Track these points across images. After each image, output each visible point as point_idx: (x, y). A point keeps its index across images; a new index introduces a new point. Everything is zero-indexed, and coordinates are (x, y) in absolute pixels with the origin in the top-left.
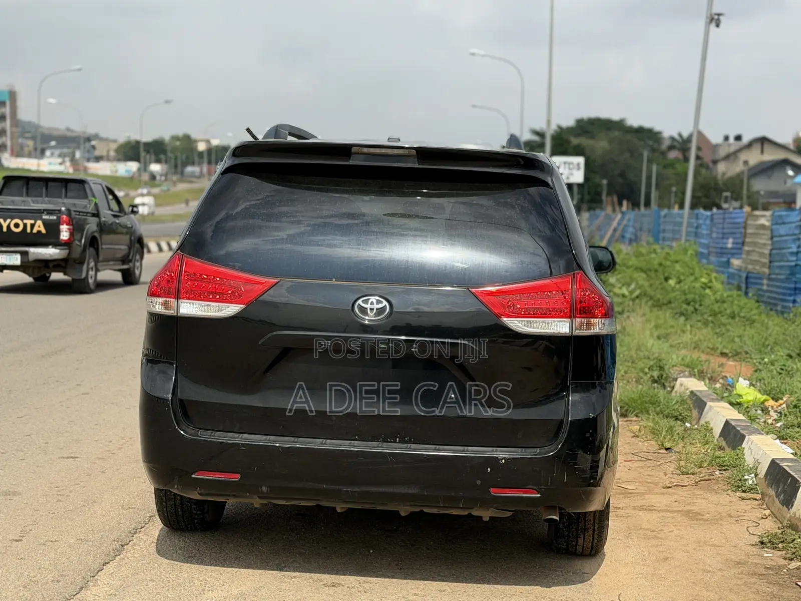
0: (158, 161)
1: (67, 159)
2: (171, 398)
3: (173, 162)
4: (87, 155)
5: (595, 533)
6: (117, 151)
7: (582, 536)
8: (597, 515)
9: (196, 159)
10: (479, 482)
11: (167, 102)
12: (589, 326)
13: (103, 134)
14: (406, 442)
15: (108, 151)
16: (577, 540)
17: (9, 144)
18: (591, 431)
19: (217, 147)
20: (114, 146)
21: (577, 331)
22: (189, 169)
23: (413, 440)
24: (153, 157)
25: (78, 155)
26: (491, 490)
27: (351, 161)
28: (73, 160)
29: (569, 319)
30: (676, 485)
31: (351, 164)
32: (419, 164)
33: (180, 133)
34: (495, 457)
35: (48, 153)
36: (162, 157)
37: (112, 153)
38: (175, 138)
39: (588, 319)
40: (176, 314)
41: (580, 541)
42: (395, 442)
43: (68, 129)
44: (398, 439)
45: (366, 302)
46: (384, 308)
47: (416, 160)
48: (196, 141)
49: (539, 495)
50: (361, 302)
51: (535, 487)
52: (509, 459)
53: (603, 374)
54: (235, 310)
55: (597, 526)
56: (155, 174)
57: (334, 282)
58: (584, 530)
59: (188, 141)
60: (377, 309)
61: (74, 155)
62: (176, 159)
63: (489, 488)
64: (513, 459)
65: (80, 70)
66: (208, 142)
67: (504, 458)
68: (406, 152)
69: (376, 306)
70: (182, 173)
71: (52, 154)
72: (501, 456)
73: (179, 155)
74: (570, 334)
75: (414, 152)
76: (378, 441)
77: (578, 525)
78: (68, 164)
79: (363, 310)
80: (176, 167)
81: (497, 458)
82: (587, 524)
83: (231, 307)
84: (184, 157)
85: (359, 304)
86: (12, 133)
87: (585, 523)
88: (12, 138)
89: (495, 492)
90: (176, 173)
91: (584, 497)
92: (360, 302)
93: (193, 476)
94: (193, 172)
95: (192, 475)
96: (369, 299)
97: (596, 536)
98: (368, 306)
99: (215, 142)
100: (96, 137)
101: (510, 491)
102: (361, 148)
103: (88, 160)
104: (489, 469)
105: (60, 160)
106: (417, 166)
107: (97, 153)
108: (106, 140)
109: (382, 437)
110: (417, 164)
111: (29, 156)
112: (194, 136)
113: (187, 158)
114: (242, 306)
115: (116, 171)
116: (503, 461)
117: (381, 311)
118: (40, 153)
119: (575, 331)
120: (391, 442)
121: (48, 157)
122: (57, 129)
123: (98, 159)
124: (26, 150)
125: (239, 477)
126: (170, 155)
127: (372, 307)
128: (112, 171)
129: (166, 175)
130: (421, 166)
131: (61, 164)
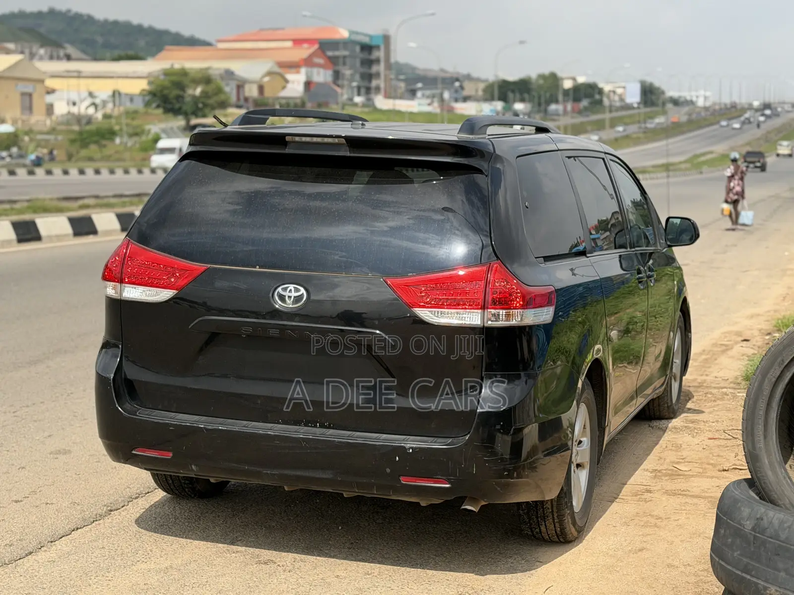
0: (522, 100)
1: (436, 100)
2: (113, 377)
3: (536, 100)
4: (455, 95)
5: (556, 521)
6: (485, 91)
7: (544, 523)
8: (555, 504)
9: (560, 97)
10: (388, 470)
11: (522, 42)
12: (508, 317)
13: (475, 74)
14: (326, 427)
15: (477, 91)
16: (540, 528)
17: (382, 85)
18: (502, 423)
19: (582, 84)
20: (482, 86)
21: (490, 322)
22: (553, 107)
23: (332, 425)
24: (518, 96)
25: (446, 95)
26: (401, 478)
27: (287, 150)
28: (442, 100)
29: (481, 310)
30: (733, 468)
31: (287, 152)
32: (350, 153)
33: (546, 71)
34: (403, 446)
35: (419, 94)
36: (526, 96)
37: (480, 93)
38: (542, 76)
39: (507, 311)
40: (119, 298)
41: (543, 528)
42: (315, 426)
43: (442, 70)
44: (318, 424)
45: (285, 289)
46: (301, 296)
47: (348, 148)
48: (562, 79)
49: (448, 486)
50: (281, 290)
51: (444, 478)
52: (416, 448)
53: (532, 363)
54: (168, 295)
55: (556, 515)
56: (519, 112)
57: (257, 269)
58: (544, 518)
59: (553, 80)
60: (295, 297)
61: (441, 95)
62: (539, 98)
63: (399, 476)
64: (420, 449)
65: (433, 14)
66: (574, 79)
67: (412, 448)
68: (336, 140)
69: (294, 294)
70: (546, 111)
71: (423, 95)
72: (408, 445)
73: (542, 93)
74: (482, 325)
75: (343, 141)
76: (300, 426)
77: (537, 513)
78: (436, 104)
79: (282, 298)
80: (539, 104)
81: (404, 447)
82: (545, 512)
83: (164, 293)
84: (548, 95)
85: (278, 292)
86: (386, 76)
87: (543, 511)
88: (385, 81)
89: (404, 481)
90: (539, 111)
91: (499, 489)
92: (279, 289)
93: (134, 452)
94: (557, 110)
95: (132, 451)
96: (288, 287)
97: (557, 525)
98: (287, 294)
99: (581, 80)
100: (469, 77)
101: (420, 480)
102: (293, 137)
103: (456, 100)
104: (397, 458)
105: (429, 101)
106: (348, 154)
107: (466, 93)
108: (478, 80)
109: (303, 422)
110: (349, 153)
111: (401, 97)
112: (560, 74)
113: (551, 95)
114: (174, 291)
115: (481, 111)
116: (411, 451)
117: (298, 299)
118: (412, 93)
119: (487, 322)
120: (311, 426)
121: (420, 98)
122: (430, 70)
123: (466, 99)
124: (400, 91)
125: (171, 455)
126: (535, 94)
127: (290, 294)
128: (477, 111)
129: (529, 115)
130: (352, 155)
131: (429, 104)
